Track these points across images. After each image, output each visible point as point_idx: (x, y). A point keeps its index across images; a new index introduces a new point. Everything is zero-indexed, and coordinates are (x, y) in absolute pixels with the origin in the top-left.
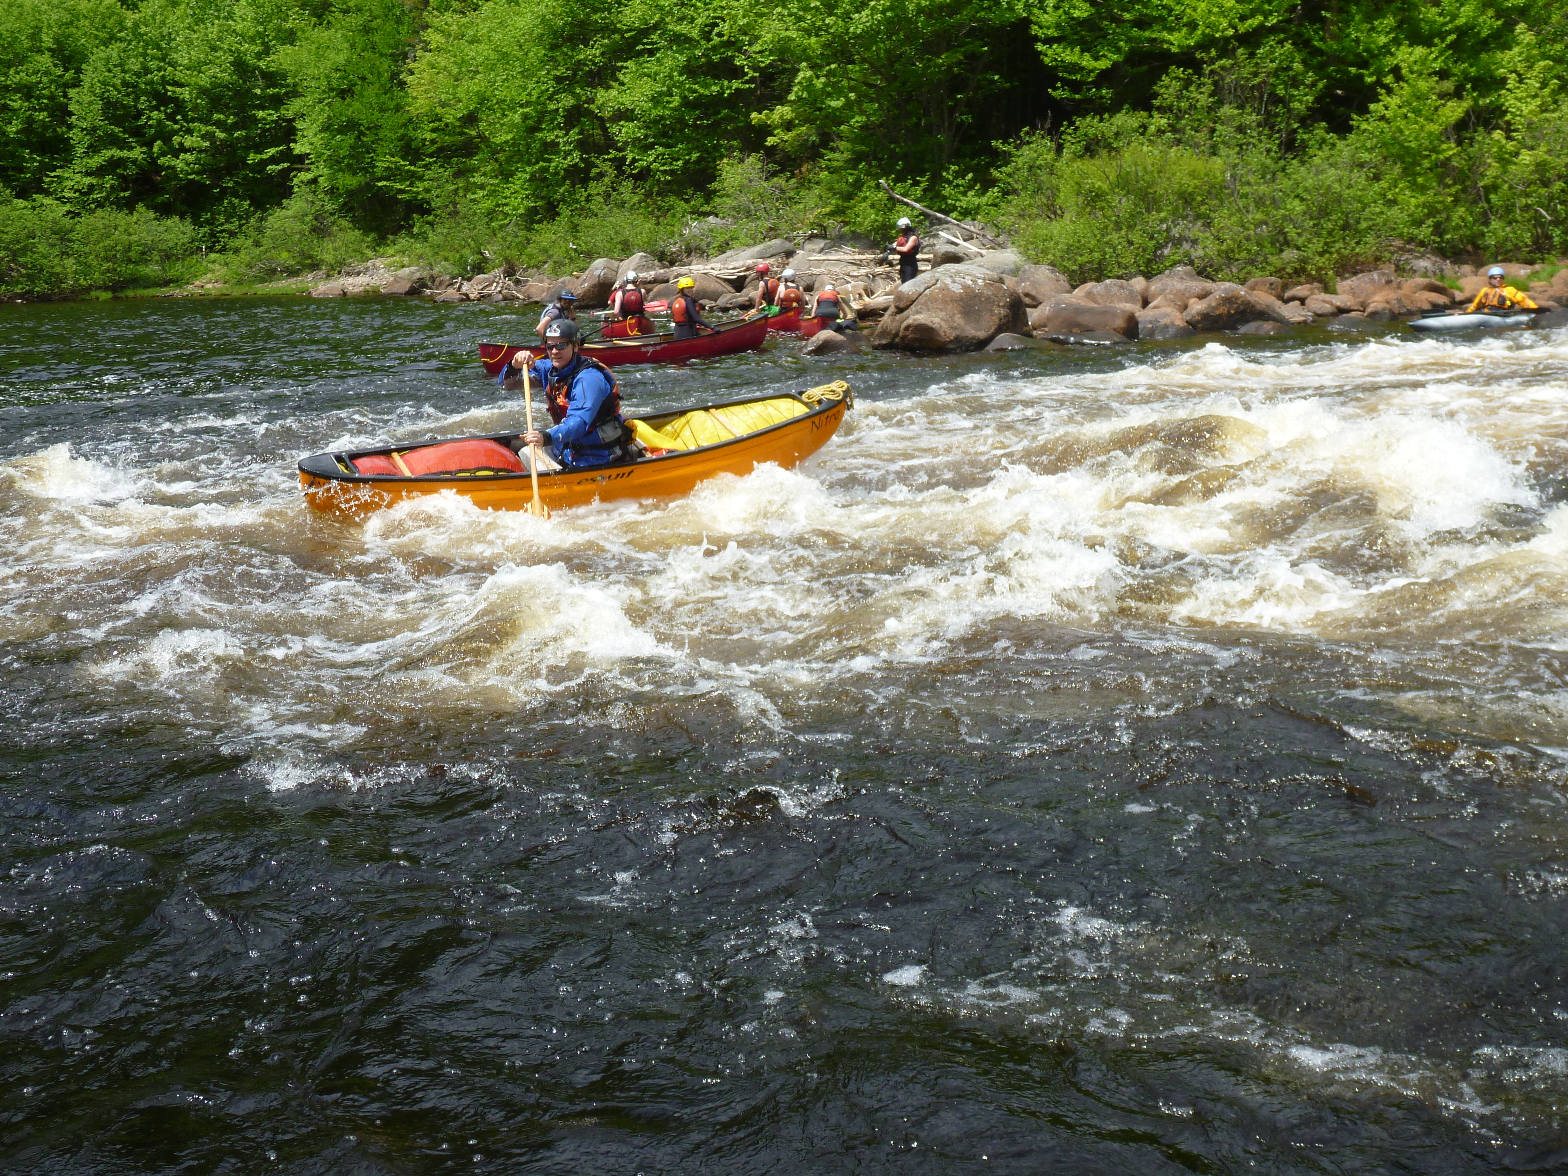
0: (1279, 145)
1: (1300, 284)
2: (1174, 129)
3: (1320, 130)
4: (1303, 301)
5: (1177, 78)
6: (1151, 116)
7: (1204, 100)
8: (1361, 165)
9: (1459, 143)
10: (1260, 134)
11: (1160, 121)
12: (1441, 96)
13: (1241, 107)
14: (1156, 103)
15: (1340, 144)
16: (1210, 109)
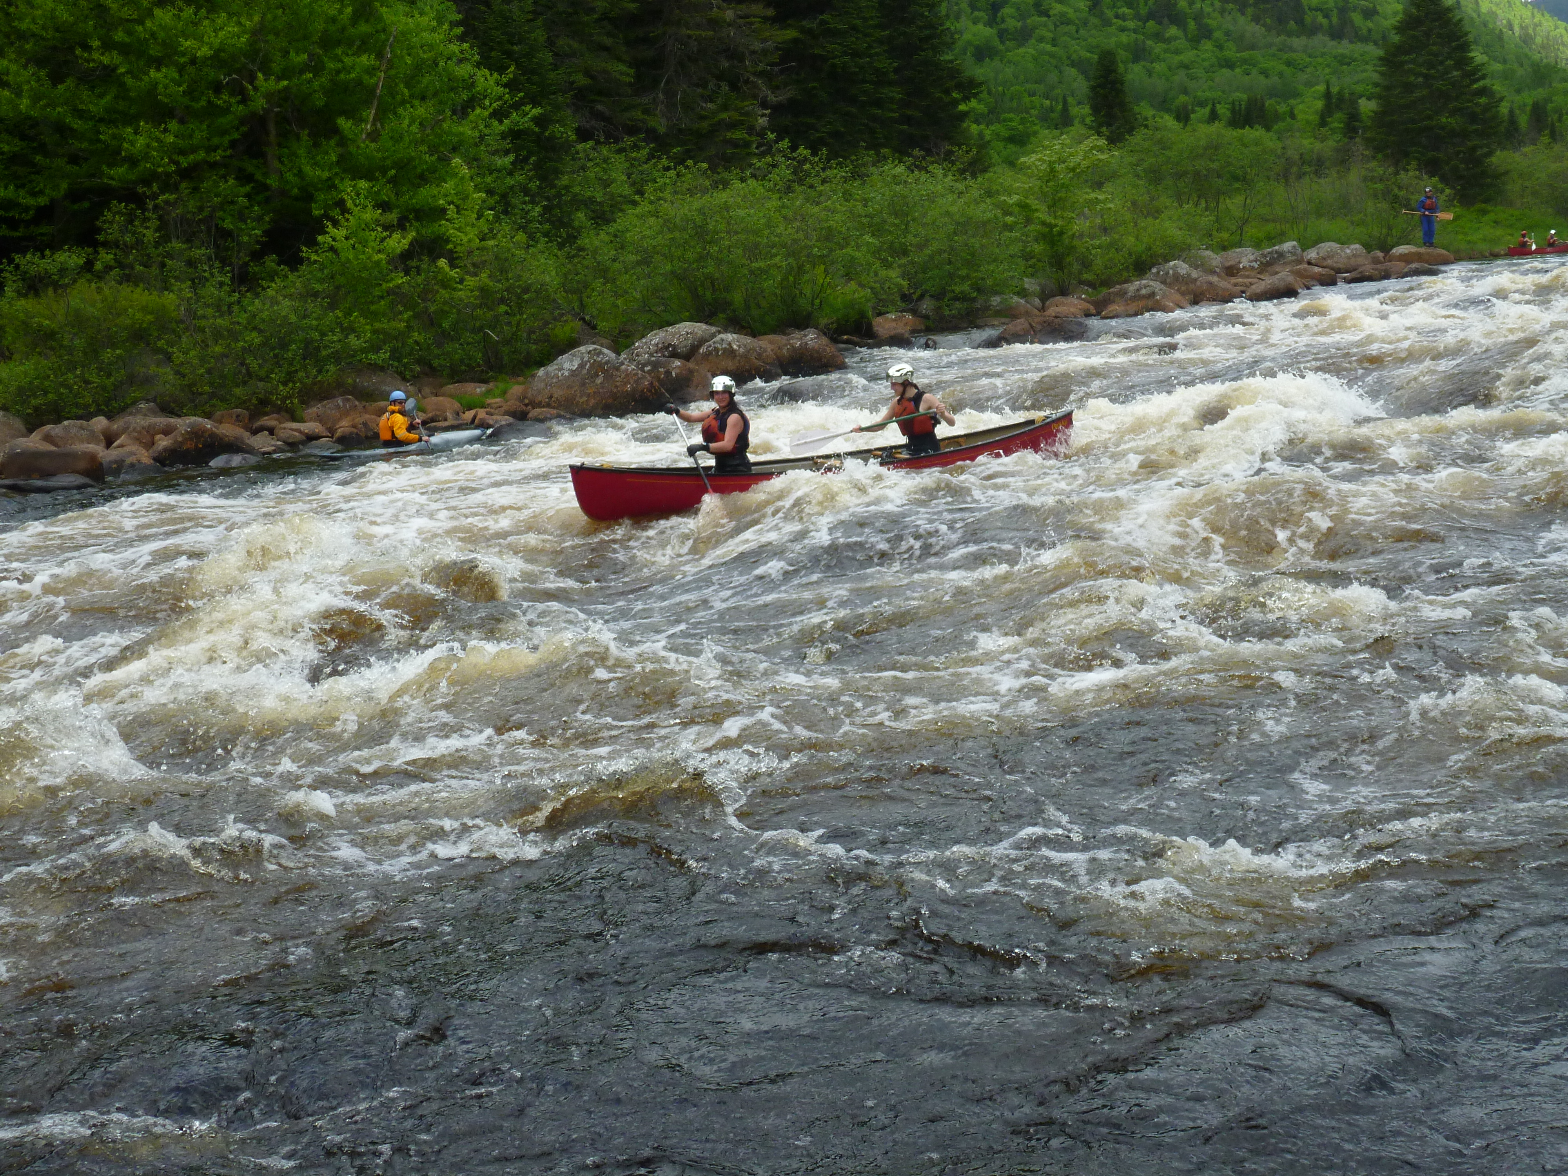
0: (232, 279)
1: (266, 414)
2: (121, 265)
3: (271, 261)
4: (271, 431)
5: (120, 213)
6: (97, 252)
7: (150, 235)
8: (316, 295)
9: (407, 273)
10: (211, 267)
11: (106, 257)
12: (386, 228)
13: (188, 241)
14: (101, 238)
15: (292, 277)
16: (157, 244)
